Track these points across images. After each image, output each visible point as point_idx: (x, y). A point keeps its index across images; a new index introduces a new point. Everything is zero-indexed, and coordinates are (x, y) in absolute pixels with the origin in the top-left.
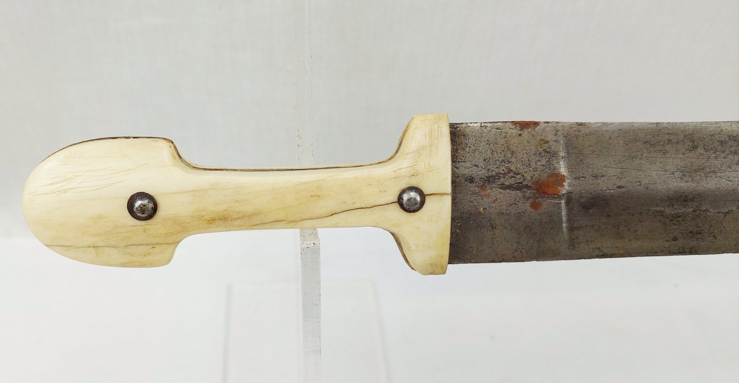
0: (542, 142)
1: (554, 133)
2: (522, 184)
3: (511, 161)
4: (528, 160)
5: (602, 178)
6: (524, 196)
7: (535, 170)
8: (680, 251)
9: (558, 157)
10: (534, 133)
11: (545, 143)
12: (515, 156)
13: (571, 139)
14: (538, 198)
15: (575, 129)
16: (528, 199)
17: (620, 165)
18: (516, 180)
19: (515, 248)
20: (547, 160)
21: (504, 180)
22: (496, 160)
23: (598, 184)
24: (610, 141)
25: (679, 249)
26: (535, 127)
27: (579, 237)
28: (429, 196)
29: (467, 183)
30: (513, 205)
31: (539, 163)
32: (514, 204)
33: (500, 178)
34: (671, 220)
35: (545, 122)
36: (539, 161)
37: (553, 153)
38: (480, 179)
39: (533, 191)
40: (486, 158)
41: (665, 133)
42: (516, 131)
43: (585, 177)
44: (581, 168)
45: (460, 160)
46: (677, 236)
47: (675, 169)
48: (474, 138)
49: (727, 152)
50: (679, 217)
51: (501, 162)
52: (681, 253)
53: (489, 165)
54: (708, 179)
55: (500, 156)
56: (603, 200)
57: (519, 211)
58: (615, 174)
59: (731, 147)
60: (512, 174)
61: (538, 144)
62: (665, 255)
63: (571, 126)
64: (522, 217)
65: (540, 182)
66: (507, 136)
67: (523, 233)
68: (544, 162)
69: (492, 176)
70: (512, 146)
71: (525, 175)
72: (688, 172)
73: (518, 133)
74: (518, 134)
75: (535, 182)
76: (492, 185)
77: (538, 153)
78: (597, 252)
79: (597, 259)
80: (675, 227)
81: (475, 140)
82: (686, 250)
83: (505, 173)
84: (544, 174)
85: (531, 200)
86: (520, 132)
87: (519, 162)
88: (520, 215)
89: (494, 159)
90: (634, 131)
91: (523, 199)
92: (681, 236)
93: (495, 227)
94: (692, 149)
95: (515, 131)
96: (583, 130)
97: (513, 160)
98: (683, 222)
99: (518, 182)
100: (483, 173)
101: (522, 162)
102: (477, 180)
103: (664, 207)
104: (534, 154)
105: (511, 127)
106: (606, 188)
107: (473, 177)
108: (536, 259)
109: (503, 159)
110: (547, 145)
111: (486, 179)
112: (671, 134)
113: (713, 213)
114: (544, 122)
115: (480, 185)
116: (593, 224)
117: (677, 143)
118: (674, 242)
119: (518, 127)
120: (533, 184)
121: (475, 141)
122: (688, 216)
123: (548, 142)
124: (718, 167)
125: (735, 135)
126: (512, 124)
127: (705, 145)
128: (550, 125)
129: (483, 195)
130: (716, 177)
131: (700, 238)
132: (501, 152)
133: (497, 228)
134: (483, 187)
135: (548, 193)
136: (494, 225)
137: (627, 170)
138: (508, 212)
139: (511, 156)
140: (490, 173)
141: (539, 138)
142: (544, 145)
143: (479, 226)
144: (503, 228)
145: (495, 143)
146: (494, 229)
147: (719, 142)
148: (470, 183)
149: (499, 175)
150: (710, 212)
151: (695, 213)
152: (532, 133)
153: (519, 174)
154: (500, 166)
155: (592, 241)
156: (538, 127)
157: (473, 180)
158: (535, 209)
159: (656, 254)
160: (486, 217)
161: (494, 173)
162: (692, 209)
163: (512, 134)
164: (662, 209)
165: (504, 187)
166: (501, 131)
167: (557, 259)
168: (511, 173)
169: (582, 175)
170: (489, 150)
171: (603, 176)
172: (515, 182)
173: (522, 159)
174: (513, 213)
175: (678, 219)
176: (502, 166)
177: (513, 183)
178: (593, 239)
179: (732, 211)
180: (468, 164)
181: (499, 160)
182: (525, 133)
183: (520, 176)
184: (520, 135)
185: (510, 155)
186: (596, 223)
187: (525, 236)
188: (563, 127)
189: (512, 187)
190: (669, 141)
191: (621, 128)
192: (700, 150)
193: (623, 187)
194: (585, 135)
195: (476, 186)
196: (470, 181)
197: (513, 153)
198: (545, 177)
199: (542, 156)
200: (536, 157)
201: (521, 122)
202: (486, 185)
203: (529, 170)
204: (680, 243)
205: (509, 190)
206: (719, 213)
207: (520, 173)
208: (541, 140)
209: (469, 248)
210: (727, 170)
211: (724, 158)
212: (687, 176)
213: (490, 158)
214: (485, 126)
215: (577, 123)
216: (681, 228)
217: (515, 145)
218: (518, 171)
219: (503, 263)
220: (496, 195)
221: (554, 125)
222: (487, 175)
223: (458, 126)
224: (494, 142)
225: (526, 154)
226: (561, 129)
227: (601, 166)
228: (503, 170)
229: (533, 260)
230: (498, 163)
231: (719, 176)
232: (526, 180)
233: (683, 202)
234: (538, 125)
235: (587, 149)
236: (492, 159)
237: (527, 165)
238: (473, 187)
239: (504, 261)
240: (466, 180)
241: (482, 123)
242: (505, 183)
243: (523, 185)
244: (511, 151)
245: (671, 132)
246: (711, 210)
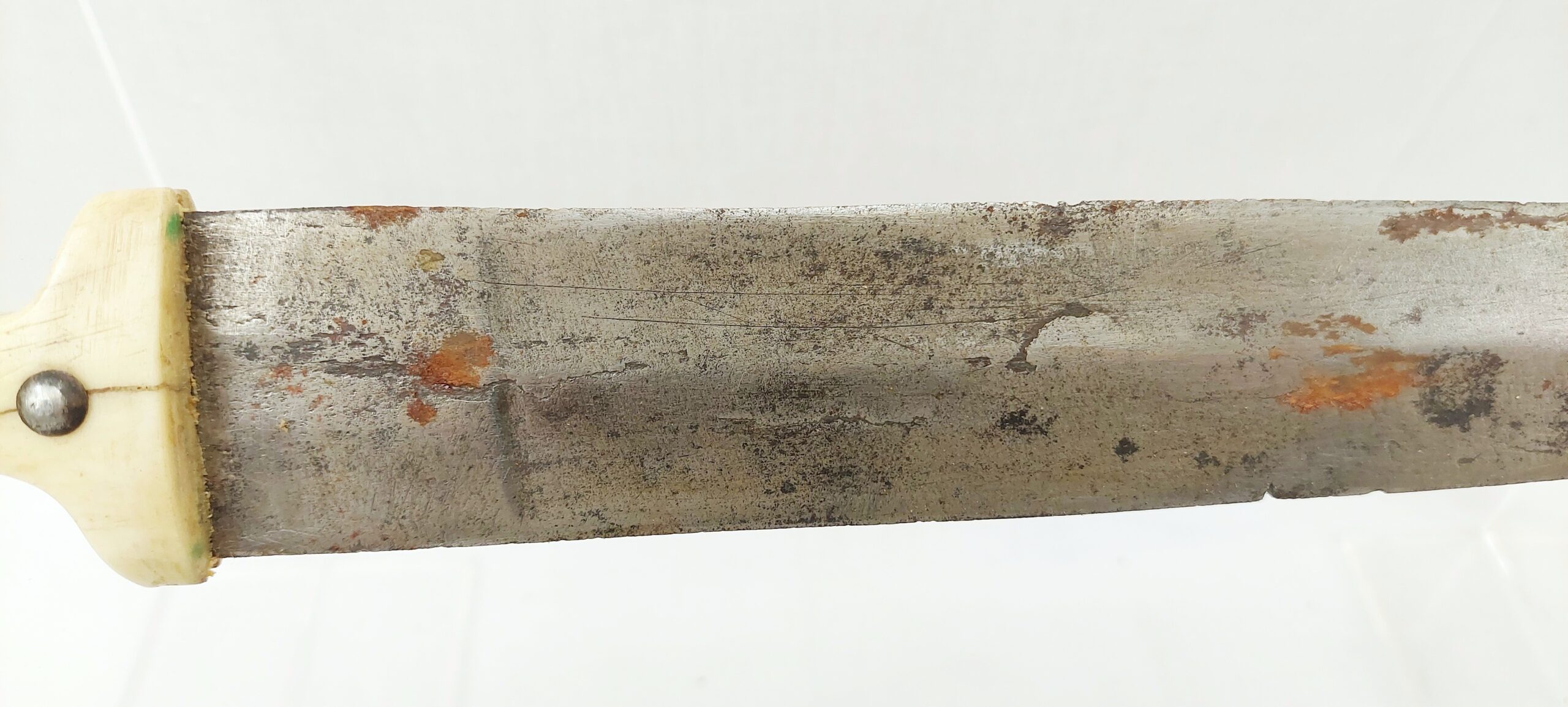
0: (428, 258)
1: (457, 235)
2: (383, 360)
3: (350, 304)
4: (391, 301)
5: (589, 345)
6: (389, 389)
7: (411, 325)
8: (804, 517)
9: (469, 294)
10: (405, 237)
11: (433, 260)
12: (358, 291)
13: (502, 250)
14: (426, 395)
15: (510, 225)
16: (402, 395)
17: (631, 313)
18: (365, 350)
19: (383, 516)
20: (442, 300)
21: (335, 351)
22: (310, 303)
23: (579, 358)
24: (602, 255)
25: (801, 513)
26: (407, 221)
27: (545, 488)
28: (101, 394)
29: (239, 360)
30: (364, 412)
31: (421, 309)
32: (365, 409)
33: (325, 347)
34: (773, 443)
35: (435, 208)
36: (421, 303)
37: (458, 285)
38: (274, 347)
39: (411, 378)
40: (284, 298)
41: (743, 236)
42: (357, 232)
43: (545, 343)
44: (532, 320)
45: (219, 303)
46: (792, 481)
47: (773, 320)
48: (251, 250)
49: (901, 279)
50: (793, 434)
51: (324, 307)
52: (807, 523)
53: (293, 315)
54: (857, 343)
55: (321, 292)
56: (595, 398)
57: (379, 426)
58: (620, 335)
59: (910, 266)
60: (353, 337)
61: (417, 263)
62: (768, 526)
63: (501, 217)
64: (390, 440)
65: (428, 354)
66: (336, 243)
67: (398, 480)
68: (433, 306)
69: (303, 342)
70: (349, 268)
71: (387, 337)
72: (805, 328)
73: (364, 234)
74: (362, 239)
75: (415, 355)
76: (306, 365)
77: (417, 284)
78: (593, 522)
79: (599, 541)
80: (786, 459)
81: (256, 254)
82: (818, 515)
83: (335, 334)
84: (435, 335)
85: (409, 400)
86: (368, 233)
87: (371, 307)
88: (382, 437)
89: (305, 299)
90: (662, 228)
91: (387, 398)
92: (803, 482)
93: (326, 467)
94: (813, 273)
95: (355, 230)
96: (533, 228)
97: (354, 301)
98: (804, 447)
99: (371, 355)
100: (281, 334)
101: (378, 307)
102: (266, 351)
103: (750, 410)
104: (408, 288)
105: (346, 222)
106: (600, 369)
107: (255, 345)
108: (443, 541)
109: (328, 299)
110: (439, 264)
111: (288, 348)
112: (758, 237)
113: (876, 424)
114: (431, 208)
115: (275, 364)
116: (578, 454)
117: (775, 258)
118: (786, 495)
119: (363, 221)
120: (412, 361)
121: (256, 256)
122: (813, 432)
123: (443, 257)
124: (880, 315)
125: (918, 238)
126: (347, 214)
127: (844, 263)
128: (445, 214)
129: (285, 389)
130: (876, 338)
131: (849, 485)
132: (323, 281)
133: (330, 468)
134: (282, 370)
135: (450, 382)
136: (321, 461)
137: (651, 323)
138: (353, 429)
139: (349, 292)
140: (298, 335)
141: (418, 246)
142: (433, 265)
143: (285, 464)
144: (347, 468)
145: (305, 259)
146: (323, 470)
147: (880, 254)
148: (248, 358)
149: (320, 339)
150: (867, 421)
151: (832, 424)
152: (400, 234)
153: (371, 335)
154: (322, 317)
155: (579, 496)
156: (415, 220)
157: (257, 351)
158: (420, 421)
159: (744, 525)
160: (299, 443)
161: (306, 335)
162: (823, 415)
163: (347, 238)
164: (747, 416)
165: (336, 368)
166: (321, 230)
167: (497, 542)
168: (352, 334)
169: (535, 338)
170: (291, 278)
171: (589, 339)
172: (364, 355)
173: (378, 300)
174: (365, 433)
175: (791, 439)
176: (326, 318)
177: (359, 357)
178: (581, 491)
179: (923, 419)
180: (240, 314)
181: (318, 303)
182: (383, 236)
183: (374, 340)
184: (368, 240)
185: (345, 291)
186: (584, 454)
187: (405, 488)
188: (480, 220)
189: (357, 368)
190: (753, 253)
191: (627, 222)
192: (832, 275)
193: (644, 366)
194: (536, 241)
195: (264, 365)
196: (247, 353)
197: (352, 284)
198: (439, 341)
199: (429, 291)
200: (414, 295)
201: (372, 209)
202: (289, 363)
203: (398, 326)
204: (802, 495)
205: (349, 376)
206: (891, 424)
207: (375, 334)
208: (422, 252)
209: (267, 518)
210: (904, 322)
211: (894, 293)
212: (803, 337)
213: (294, 298)
214: (279, 219)
215: (516, 210)
216: (802, 461)
217: (357, 265)
218: (369, 329)
219: (361, 554)
220: (318, 388)
221: (458, 216)
222: (290, 339)
223: (212, 218)
224: (303, 257)
225: (386, 288)
226: (474, 224)
227: (584, 314)
228: (330, 327)
229: (436, 545)
230: (316, 309)
231: (883, 335)
232: (392, 350)
233: (797, 399)
234: (416, 215)
235: (546, 274)
236: (302, 300)
237: (393, 314)
238: (257, 370)
239: (363, 547)
240: (238, 353)
241: (271, 211)
242: (339, 359)
243: (384, 363)
244: (347, 279)
245: (755, 232)
246: (872, 419)
